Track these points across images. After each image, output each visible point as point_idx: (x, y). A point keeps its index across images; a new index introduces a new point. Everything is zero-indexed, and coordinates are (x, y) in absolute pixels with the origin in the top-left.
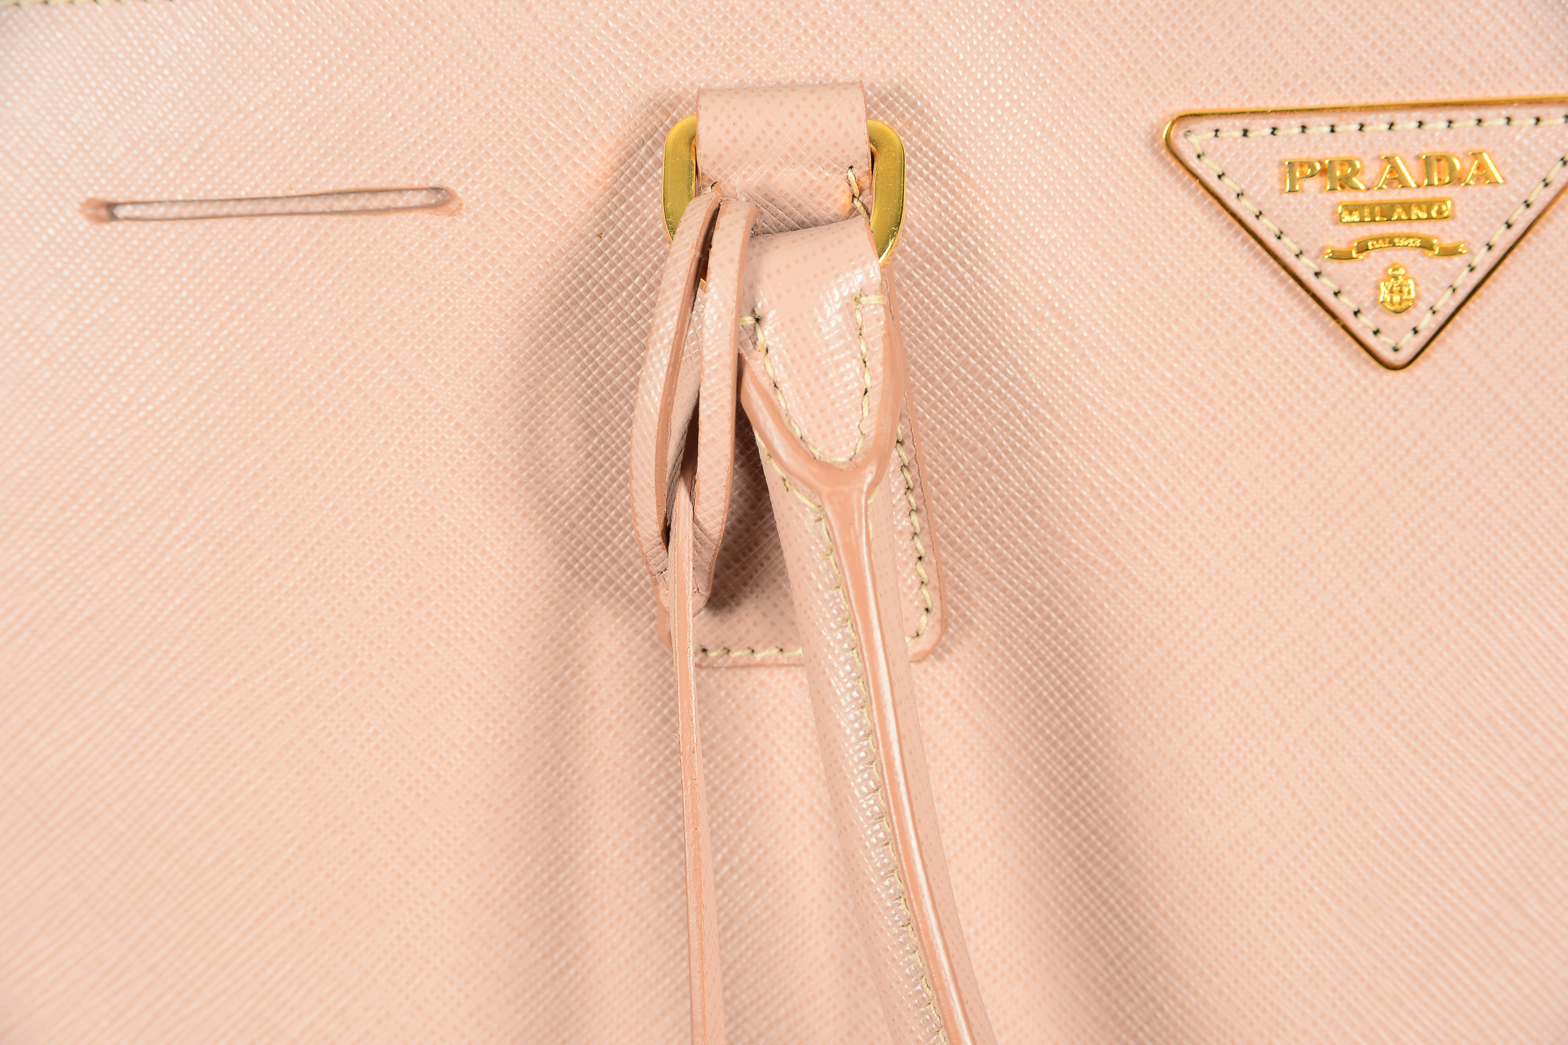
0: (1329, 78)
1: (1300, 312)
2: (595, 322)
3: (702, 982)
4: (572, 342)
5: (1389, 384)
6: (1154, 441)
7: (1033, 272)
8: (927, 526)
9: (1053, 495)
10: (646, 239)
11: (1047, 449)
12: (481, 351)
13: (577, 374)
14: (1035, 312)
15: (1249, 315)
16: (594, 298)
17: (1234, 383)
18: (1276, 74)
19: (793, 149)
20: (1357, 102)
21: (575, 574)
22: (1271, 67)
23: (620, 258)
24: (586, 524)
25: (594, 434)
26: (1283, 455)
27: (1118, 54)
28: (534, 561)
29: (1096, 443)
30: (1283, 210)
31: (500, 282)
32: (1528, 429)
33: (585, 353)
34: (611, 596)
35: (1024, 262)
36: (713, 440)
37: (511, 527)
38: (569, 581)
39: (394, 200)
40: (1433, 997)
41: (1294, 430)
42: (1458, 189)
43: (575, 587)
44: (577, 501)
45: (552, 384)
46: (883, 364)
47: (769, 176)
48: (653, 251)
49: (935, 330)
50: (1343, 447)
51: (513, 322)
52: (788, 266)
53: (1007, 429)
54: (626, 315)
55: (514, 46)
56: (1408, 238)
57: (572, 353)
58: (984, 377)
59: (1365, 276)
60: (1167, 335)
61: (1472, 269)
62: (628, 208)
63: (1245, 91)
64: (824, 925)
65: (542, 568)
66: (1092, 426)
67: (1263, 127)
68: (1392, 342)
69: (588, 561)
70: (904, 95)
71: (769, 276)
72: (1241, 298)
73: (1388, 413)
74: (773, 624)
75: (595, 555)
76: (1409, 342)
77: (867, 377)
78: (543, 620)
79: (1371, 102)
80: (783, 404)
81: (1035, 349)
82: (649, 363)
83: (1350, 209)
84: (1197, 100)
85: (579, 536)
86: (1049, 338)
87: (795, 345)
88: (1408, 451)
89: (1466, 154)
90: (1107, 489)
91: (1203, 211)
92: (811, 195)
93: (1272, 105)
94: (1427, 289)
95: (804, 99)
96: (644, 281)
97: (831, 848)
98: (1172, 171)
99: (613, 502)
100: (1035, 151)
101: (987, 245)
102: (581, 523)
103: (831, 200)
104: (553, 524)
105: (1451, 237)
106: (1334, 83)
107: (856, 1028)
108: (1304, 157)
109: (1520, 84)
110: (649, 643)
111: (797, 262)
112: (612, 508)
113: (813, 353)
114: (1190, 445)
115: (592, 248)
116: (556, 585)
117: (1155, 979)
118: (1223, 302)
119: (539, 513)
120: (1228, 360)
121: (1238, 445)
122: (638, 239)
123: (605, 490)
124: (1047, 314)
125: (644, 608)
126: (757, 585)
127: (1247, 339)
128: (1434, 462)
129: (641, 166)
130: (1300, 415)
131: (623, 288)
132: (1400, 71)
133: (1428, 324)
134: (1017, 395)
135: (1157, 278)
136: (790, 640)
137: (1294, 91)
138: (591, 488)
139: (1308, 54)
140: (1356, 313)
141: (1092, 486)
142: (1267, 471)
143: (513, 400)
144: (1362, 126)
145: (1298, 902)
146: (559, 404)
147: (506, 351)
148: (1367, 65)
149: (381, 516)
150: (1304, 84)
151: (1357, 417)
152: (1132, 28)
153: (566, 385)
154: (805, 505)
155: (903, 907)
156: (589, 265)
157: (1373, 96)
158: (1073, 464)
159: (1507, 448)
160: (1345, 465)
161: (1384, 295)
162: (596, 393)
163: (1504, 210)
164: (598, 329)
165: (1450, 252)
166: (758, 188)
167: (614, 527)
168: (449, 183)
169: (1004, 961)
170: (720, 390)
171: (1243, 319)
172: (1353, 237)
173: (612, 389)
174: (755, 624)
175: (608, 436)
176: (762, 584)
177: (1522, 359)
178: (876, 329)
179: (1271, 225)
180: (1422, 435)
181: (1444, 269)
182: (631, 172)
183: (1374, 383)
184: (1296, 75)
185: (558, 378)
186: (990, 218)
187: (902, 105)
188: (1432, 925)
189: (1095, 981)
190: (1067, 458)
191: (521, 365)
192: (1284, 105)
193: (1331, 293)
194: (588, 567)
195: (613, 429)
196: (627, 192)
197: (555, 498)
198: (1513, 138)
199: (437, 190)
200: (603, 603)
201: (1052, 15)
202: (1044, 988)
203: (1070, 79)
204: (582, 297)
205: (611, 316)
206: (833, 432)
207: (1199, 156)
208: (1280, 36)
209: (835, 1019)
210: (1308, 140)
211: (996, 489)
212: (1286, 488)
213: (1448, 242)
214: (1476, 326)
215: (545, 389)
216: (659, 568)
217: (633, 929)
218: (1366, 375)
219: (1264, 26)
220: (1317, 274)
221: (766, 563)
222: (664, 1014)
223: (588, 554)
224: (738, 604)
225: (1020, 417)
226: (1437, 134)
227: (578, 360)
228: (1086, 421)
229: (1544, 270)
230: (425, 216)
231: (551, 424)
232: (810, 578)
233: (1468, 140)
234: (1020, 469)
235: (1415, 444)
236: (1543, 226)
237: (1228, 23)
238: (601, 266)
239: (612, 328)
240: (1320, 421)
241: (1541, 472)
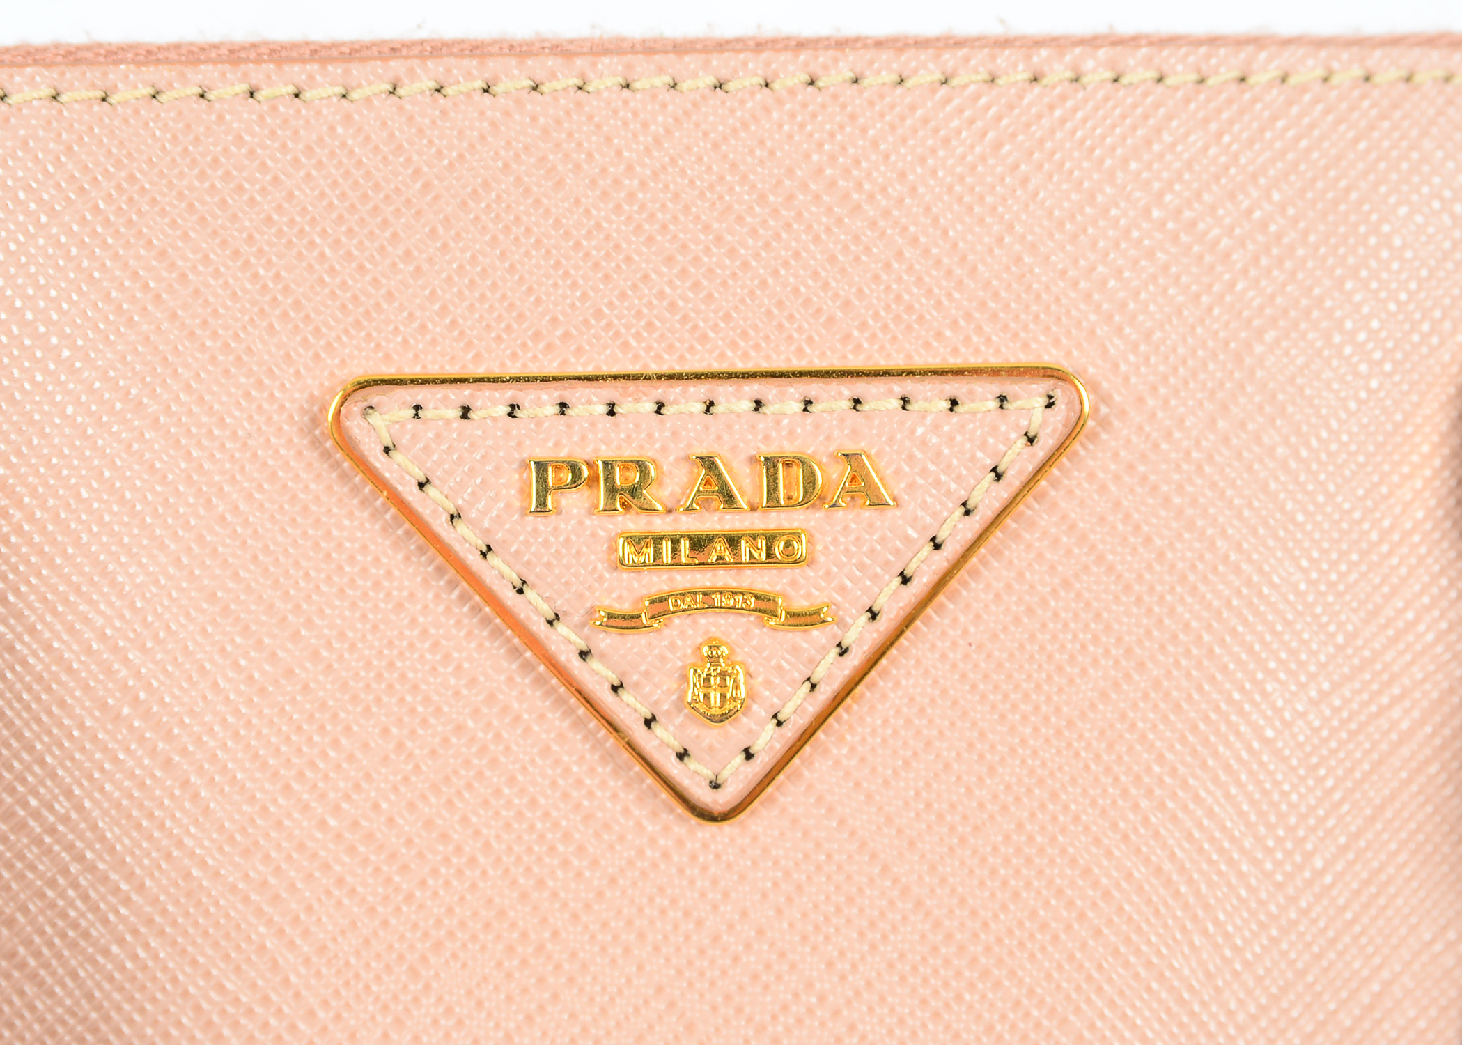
0: (609, 325)
1: (558, 721)
5: (705, 845)
6: (306, 933)
7: (103, 637)
9: (131, 1022)
11: (121, 941)
14: (104, 706)
15: (470, 724)
17: (444, 837)
18: (521, 317)
20: (654, 368)
22: (512, 305)
26: (524, 962)
27: (256, 276)
29: (206, 934)
30: (526, 543)
32: (937, 925)
35: (86, 620)
41: (544, 921)
42: (819, 515)
50: (627, 951)
53: (53, 905)
56: (734, 593)
58: (14, 814)
59: (663, 658)
60: (332, 754)
61: (843, 652)
63: (469, 344)
66: (199, 903)
67: (495, 403)
68: (709, 773)
72: (457, 693)
73: (703, 895)
76: (736, 772)
79: (678, 369)
81: (102, 770)
83: (637, 541)
84: (387, 357)
86: (128, 750)
88: (736, 959)
89: (832, 456)
90: (223, 1012)
91: (395, 545)
93: (514, 370)
94: (768, 683)
98: (344, 477)
100: (111, 433)
101: (23, 589)
105: (808, 595)
106: (617, 334)
108: (563, 454)
109: (927, 345)
114: (367, 942)
118: (427, 700)
120: (433, 800)
121: (448, 944)
124: (126, 711)
127: (467, 763)
128: (779, 978)
130: (554, 895)
132: (727, 318)
133: (768, 742)
134: (70, 847)
135: (315, 656)
137: (549, 347)
139: (574, 285)
140: (648, 723)
141: (197, 1008)
142: (496, 988)
144: (660, 406)
148: (673, 306)
150: (566, 336)
151: (651, 900)
152: (280, 233)
157: (682, 358)
158: (165, 969)
159: (902, 956)
160: (629, 981)
161: (694, 690)
163: (897, 552)
165: (804, 619)
171: (459, 729)
172: (644, 592)
177: (929, 805)
179: (506, 570)
180: (760, 932)
181: (795, 650)
183: (680, 843)
184: (554, 320)
186: (30, 543)
190: (156, 957)
192: (534, 370)
193: (607, 686)
198: (913, 432)
201: (145, 208)
203: (174, 316)
207: (387, 450)
208: (527, 254)
210: (569, 426)
211: (32, 1008)
212: (529, 1018)
213: (801, 604)
214: (852, 749)
218: (666, 829)
219: (501, 237)
220: (583, 654)
225: (75, 885)
226: (785, 422)
228: (189, 895)
229: (966, 657)
233: (836, 433)
234: (74, 975)
235: (748, 946)
236: (965, 584)
237: (441, 231)
240: (588, 906)
241: (959, 998)
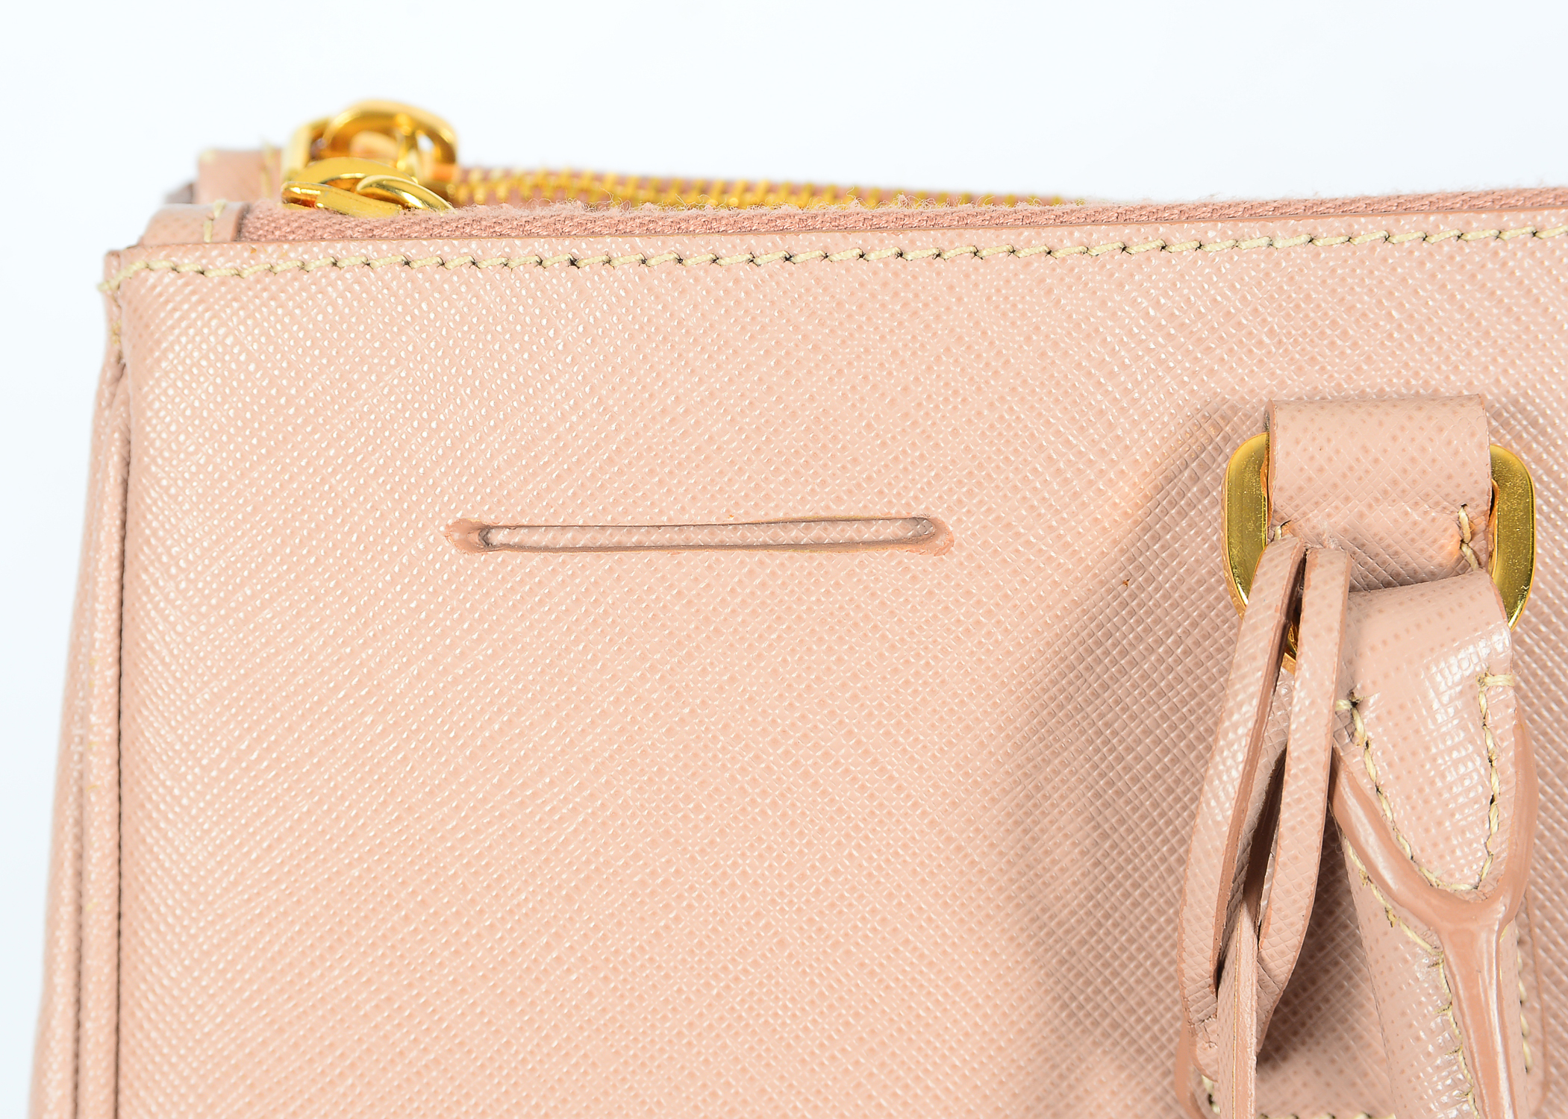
2: (1114, 693)
4: (1084, 718)
8: (1530, 962)
10: (1184, 588)
12: (968, 728)
13: (1088, 760)
16: (1114, 662)
19: (1395, 482)
21: (1071, 1015)
23: (1149, 613)
24: (1089, 951)
25: (1105, 836)
28: (1021, 998)
31: (996, 641)
33: (1099, 733)
34: (1115, 1044)
36: (1296, 858)
37: (994, 954)
38: (1064, 1023)
39: (859, 531)
43: (1070, 1031)
44: (1080, 921)
45: (1056, 772)
46: (1515, 764)
47: (1361, 515)
48: (1193, 603)
49: (1550, 710)
51: (1011, 692)
52: (1396, 637)
54: (1153, 685)
55: (1028, 339)
57: (1083, 732)
62: (1164, 548)
65: (1030, 1008)
69: (1088, 999)
70: (1523, 411)
71: (1373, 649)
74: (1328, 1085)
75: (1098, 991)
77: (1495, 779)
78: (1028, 1074)
80: (1389, 814)
82: (1218, 758)
85: (1080, 967)
87: (1405, 739)
92: (1413, 540)
95: (1410, 418)
96: (1179, 642)
99: (1125, 924)
102: (1083, 951)
103: (1436, 546)
104: (1046, 951)
110: (1161, 1104)
111: (1407, 631)
112: (1123, 932)
113: (1427, 749)
115: (1115, 598)
116: (1047, 1029)
119: (1030, 937)
122: (1174, 588)
123: (1115, 908)
125: (1157, 1061)
126: (1311, 1035)
129: (1182, 495)
131: (1151, 650)
136: (1348, 1105)
138: (1098, 905)
143: (1005, 792)
146: (1063, 797)
147: (1000, 729)
149: (828, 937)
153: (1072, 773)
154: (1415, 944)
156: (1110, 620)
162: (1111, 783)
164: (1117, 702)
166: (1346, 530)
167: (1125, 956)
168: (938, 513)
170: (1310, 795)
173: (1132, 779)
174: (1305, 1085)
175: (1123, 839)
176: (1317, 1034)
178: (1503, 719)
182: (1170, 502)
185: (1065, 764)
187: (1520, 423)
191: (1018, 747)
194: (1089, 1007)
195: (1130, 831)
196: (1163, 527)
197: (1051, 918)
199: (917, 520)
200: (1105, 1052)
204: (1098, 660)
205: (1135, 686)
206: (1453, 852)
215: (1046, 779)
216: (1201, 1016)
221: (1324, 1007)
223: (1090, 990)
224: (1285, 1059)
227: (1091, 742)
230: (903, 554)
231: (1052, 822)
232: (1418, 1039)
238: (1125, 622)
239: (1136, 701)
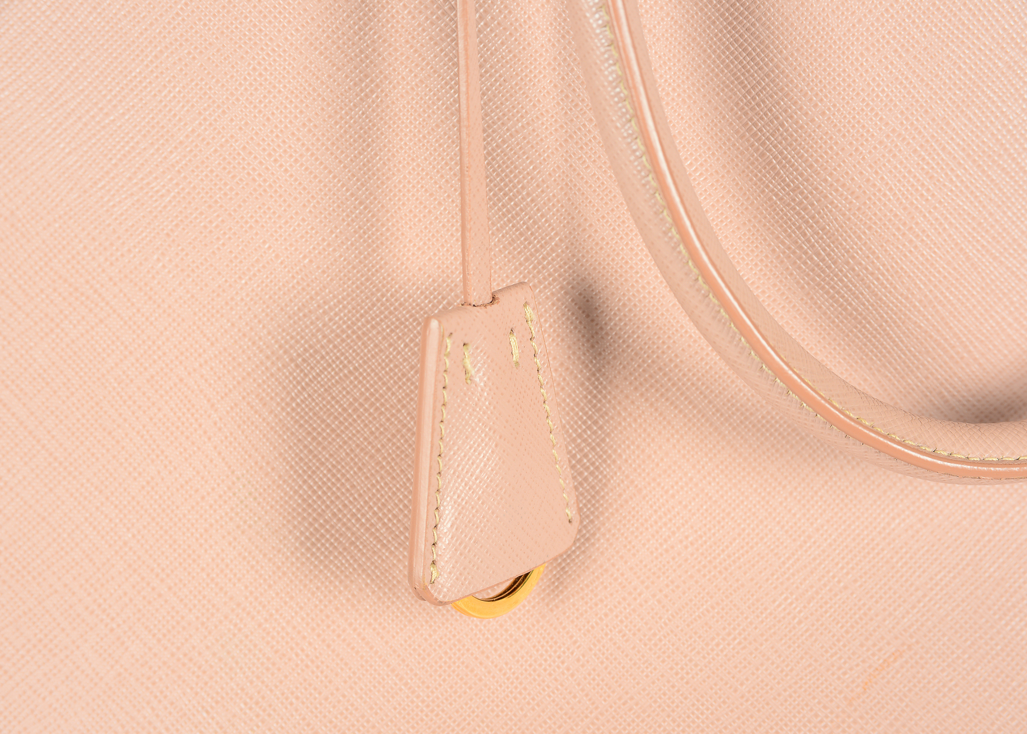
3: (467, 89)
40: (970, 119)
64: (549, 64)
97: (555, 9)
107: (571, 137)
117: (778, 103)
145: (878, 50)
155: (608, 33)
169: (674, 90)
188: (971, 69)
189: (737, 104)
202: (701, 109)
209: (556, 130)
217: (417, 65)
222: (438, 126)
